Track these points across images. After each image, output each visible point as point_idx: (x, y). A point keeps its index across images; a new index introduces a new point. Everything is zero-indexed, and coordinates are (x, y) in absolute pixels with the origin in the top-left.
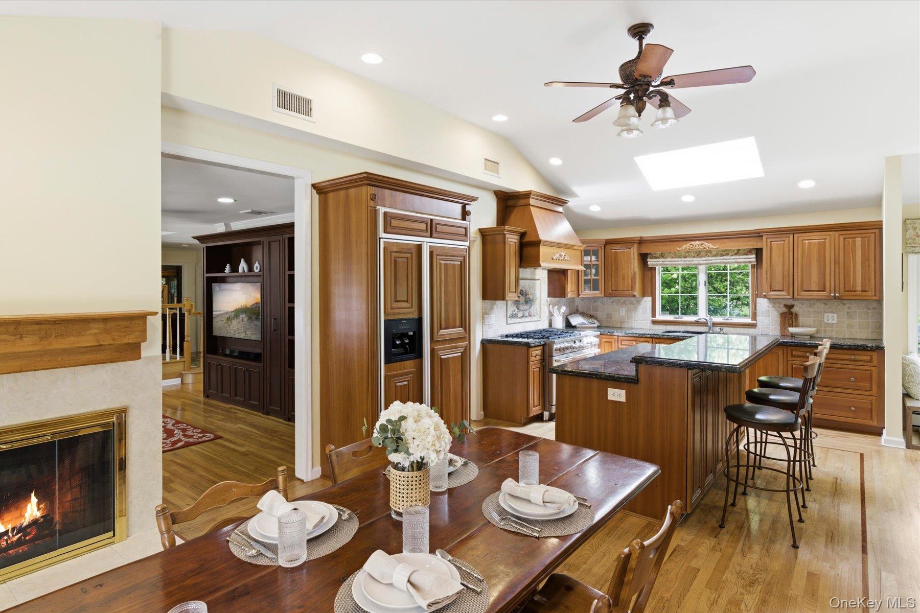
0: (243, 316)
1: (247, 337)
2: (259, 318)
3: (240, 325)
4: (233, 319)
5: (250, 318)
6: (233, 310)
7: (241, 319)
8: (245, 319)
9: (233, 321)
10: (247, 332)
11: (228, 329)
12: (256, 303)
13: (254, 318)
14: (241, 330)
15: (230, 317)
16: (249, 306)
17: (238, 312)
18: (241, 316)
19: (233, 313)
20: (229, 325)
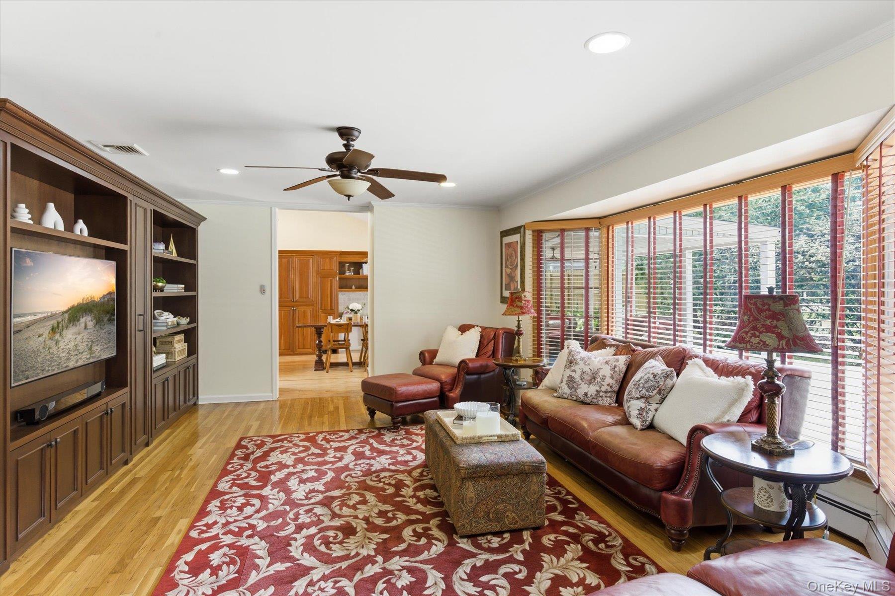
0: (87, 320)
1: (93, 357)
2: (114, 319)
3: (80, 337)
4: (67, 327)
5: (99, 322)
6: (65, 309)
7: (83, 325)
8: (90, 324)
9: (65, 331)
10: (94, 349)
11: (54, 350)
12: (110, 293)
13: (106, 320)
14: (82, 347)
15: (58, 324)
16: (97, 299)
17: (76, 313)
18: (82, 320)
19: (66, 315)
20: (57, 342)
